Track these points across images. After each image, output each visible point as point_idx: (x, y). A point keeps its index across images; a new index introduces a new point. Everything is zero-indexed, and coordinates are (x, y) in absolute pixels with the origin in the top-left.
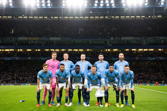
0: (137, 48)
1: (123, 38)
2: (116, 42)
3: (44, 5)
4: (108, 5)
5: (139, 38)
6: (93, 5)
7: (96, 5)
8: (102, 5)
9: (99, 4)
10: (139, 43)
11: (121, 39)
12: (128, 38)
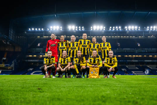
0: (132, 55)
1: (124, 49)
2: (120, 51)
3: (80, 29)
4: (117, 29)
5: (133, 49)
6: (108, 29)
7: (110, 29)
8: (113, 29)
9: (112, 29)
10: (133, 52)
11: (123, 49)
12: (127, 49)
